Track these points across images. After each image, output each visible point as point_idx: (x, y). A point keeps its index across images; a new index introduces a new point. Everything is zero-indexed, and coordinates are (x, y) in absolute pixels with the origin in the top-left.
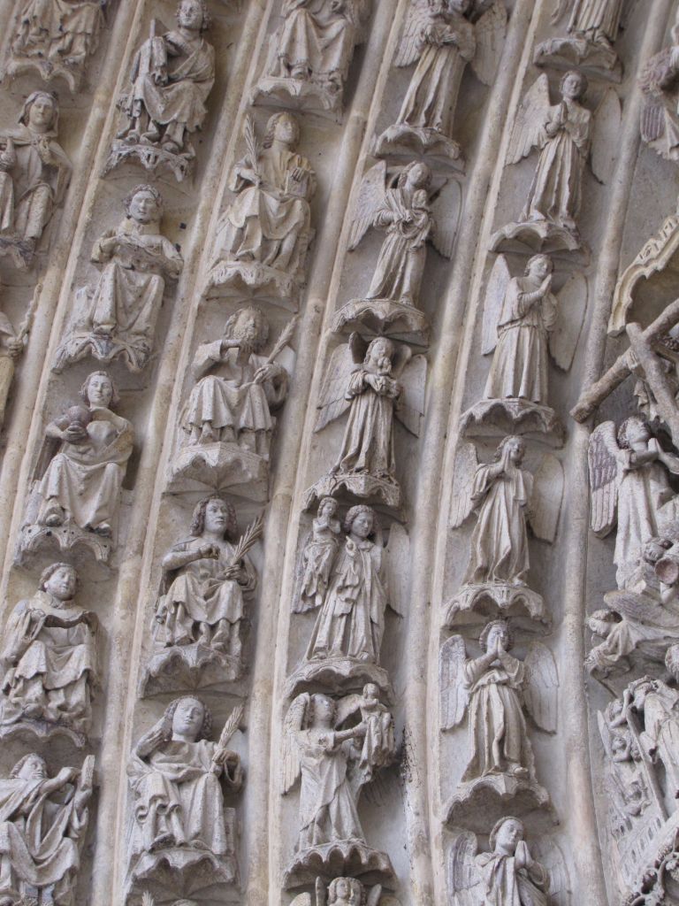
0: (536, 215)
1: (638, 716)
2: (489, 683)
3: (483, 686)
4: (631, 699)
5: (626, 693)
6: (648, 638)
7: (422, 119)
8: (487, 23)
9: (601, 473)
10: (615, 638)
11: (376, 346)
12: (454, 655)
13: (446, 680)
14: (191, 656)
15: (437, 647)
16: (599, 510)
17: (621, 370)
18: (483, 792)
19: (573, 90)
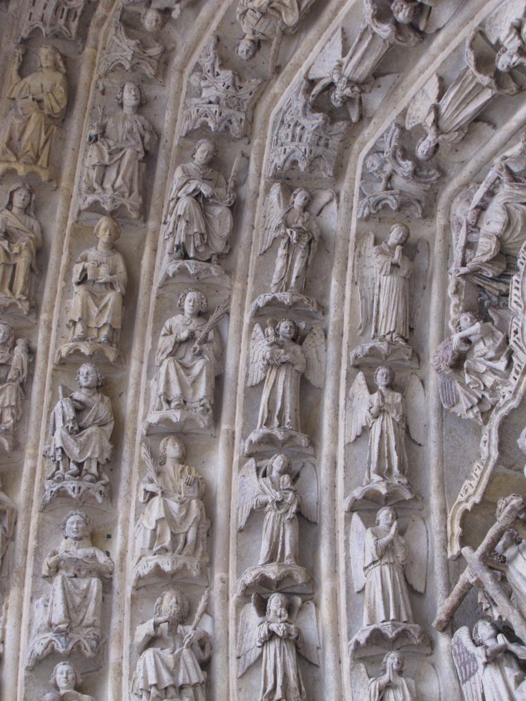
0: (376, 478)
7: (276, 422)
8: (311, 342)
9: (465, 668)
11: (273, 601)
16: (471, 699)
17: (464, 585)
19: (384, 380)
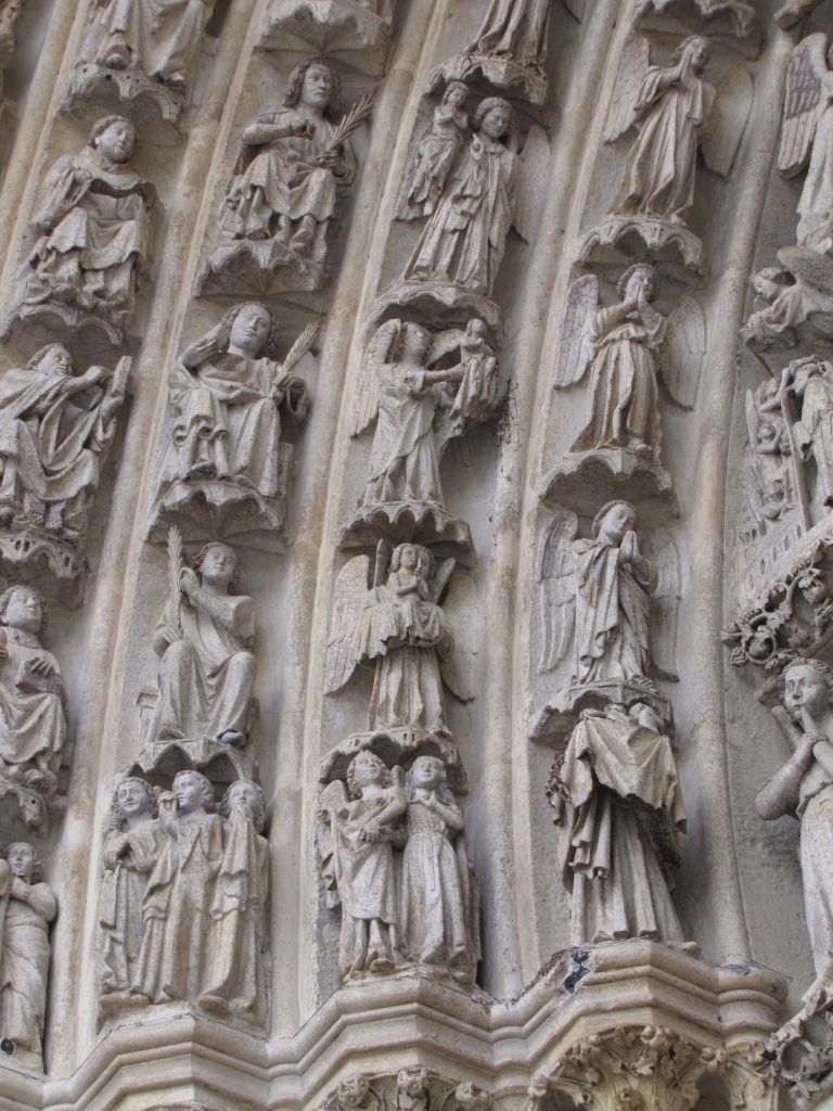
1: (796, 402)
2: (622, 338)
3: (614, 341)
4: (791, 380)
5: (785, 373)
6: (824, 310)
9: (799, 98)
10: (783, 304)
12: (584, 299)
13: (570, 327)
14: (263, 254)
15: (565, 286)
16: (790, 145)
18: (594, 468)
